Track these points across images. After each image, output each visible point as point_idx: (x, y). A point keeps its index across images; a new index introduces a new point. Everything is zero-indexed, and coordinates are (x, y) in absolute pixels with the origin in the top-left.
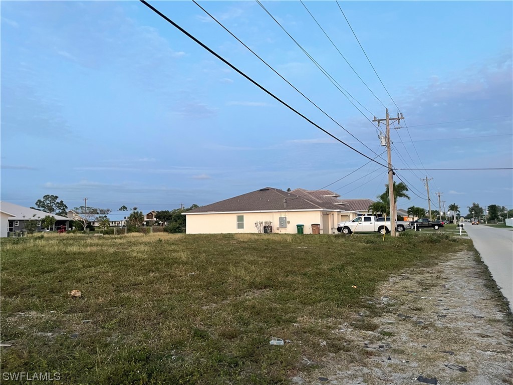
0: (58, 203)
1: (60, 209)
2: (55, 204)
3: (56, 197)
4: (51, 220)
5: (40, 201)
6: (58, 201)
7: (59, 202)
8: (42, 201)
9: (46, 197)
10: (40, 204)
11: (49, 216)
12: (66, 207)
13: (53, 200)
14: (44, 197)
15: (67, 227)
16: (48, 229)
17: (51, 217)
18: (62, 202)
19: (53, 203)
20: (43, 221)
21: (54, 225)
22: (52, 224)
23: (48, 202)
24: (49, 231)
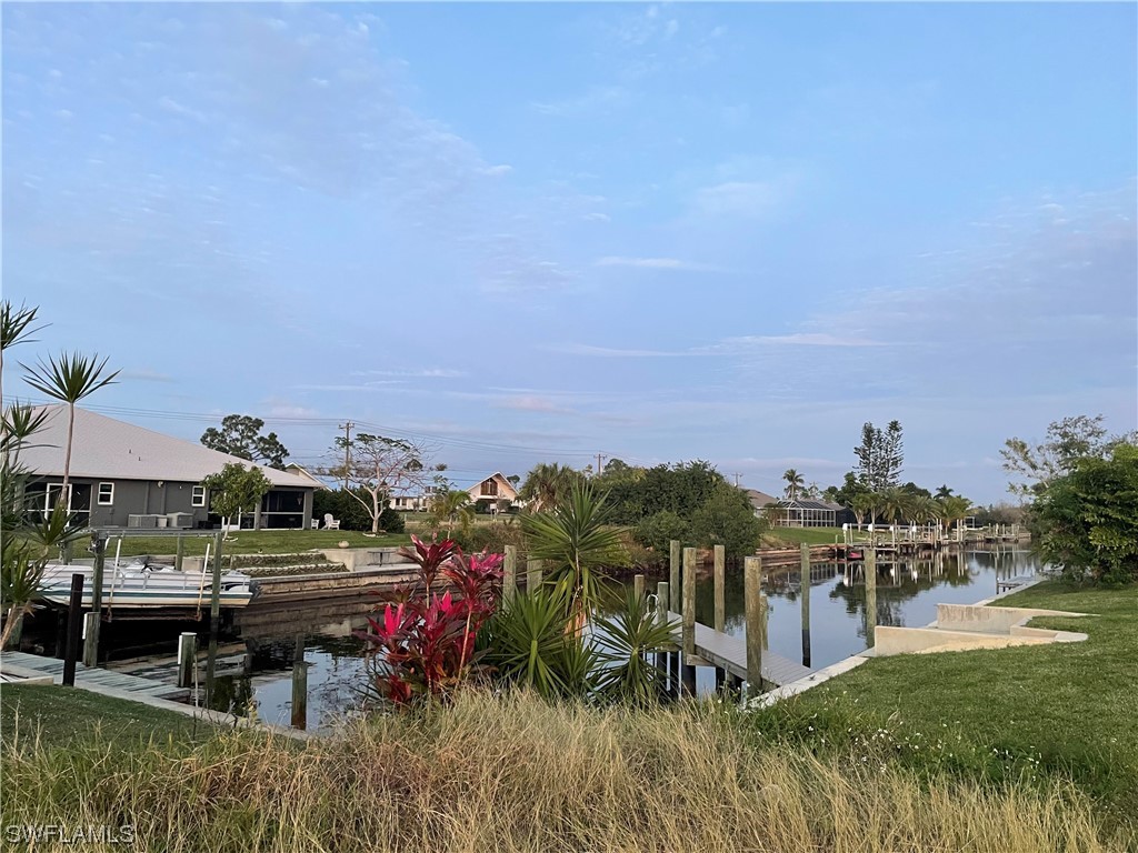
0: (262, 439)
1: (268, 457)
2: (254, 441)
3: (259, 423)
4: (250, 483)
5: (212, 432)
6: (263, 432)
7: (266, 437)
8: (220, 431)
9: (231, 422)
10: (212, 439)
11: (239, 468)
12: (285, 453)
13: (250, 430)
14: (226, 420)
15: (306, 513)
16: (234, 522)
17: (248, 469)
18: (273, 436)
19: (250, 438)
20: (215, 486)
21: (258, 507)
22: (249, 502)
23: (235, 435)
24: (236, 528)
